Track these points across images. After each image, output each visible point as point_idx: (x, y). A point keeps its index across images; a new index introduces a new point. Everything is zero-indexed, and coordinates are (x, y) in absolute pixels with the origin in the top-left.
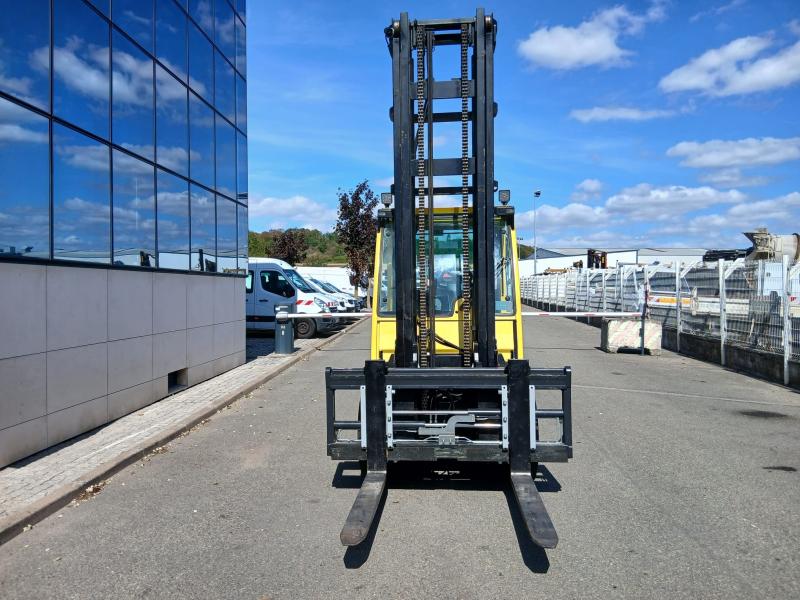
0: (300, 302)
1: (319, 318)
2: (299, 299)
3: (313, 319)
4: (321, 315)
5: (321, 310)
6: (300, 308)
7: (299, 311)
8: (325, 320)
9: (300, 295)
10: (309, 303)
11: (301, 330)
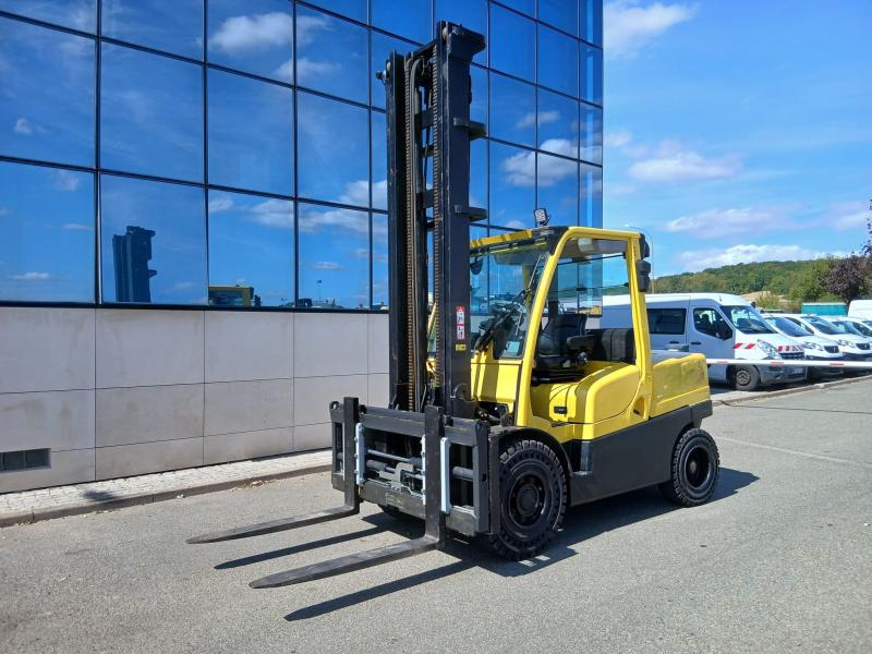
0: (739, 345)
1: (763, 366)
2: (737, 342)
3: (755, 366)
4: (769, 362)
5: (766, 355)
6: (739, 352)
7: (736, 356)
8: (772, 368)
9: (739, 336)
10: (750, 347)
11: (740, 380)
